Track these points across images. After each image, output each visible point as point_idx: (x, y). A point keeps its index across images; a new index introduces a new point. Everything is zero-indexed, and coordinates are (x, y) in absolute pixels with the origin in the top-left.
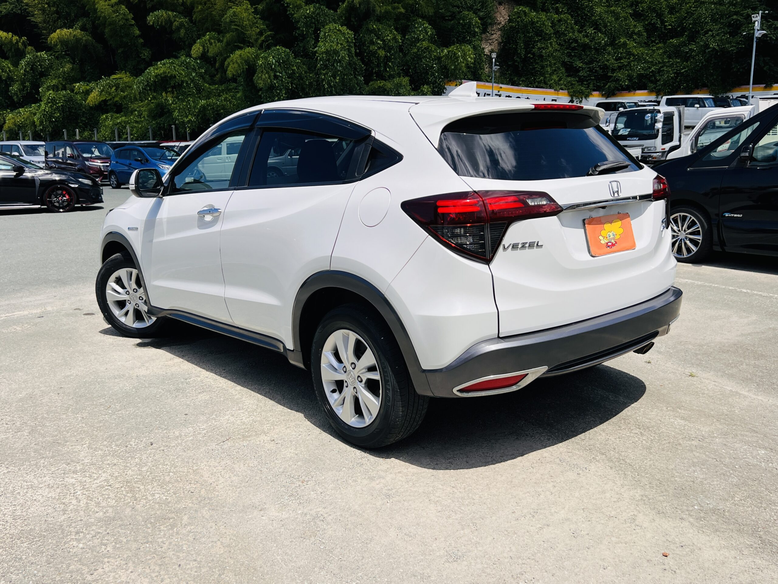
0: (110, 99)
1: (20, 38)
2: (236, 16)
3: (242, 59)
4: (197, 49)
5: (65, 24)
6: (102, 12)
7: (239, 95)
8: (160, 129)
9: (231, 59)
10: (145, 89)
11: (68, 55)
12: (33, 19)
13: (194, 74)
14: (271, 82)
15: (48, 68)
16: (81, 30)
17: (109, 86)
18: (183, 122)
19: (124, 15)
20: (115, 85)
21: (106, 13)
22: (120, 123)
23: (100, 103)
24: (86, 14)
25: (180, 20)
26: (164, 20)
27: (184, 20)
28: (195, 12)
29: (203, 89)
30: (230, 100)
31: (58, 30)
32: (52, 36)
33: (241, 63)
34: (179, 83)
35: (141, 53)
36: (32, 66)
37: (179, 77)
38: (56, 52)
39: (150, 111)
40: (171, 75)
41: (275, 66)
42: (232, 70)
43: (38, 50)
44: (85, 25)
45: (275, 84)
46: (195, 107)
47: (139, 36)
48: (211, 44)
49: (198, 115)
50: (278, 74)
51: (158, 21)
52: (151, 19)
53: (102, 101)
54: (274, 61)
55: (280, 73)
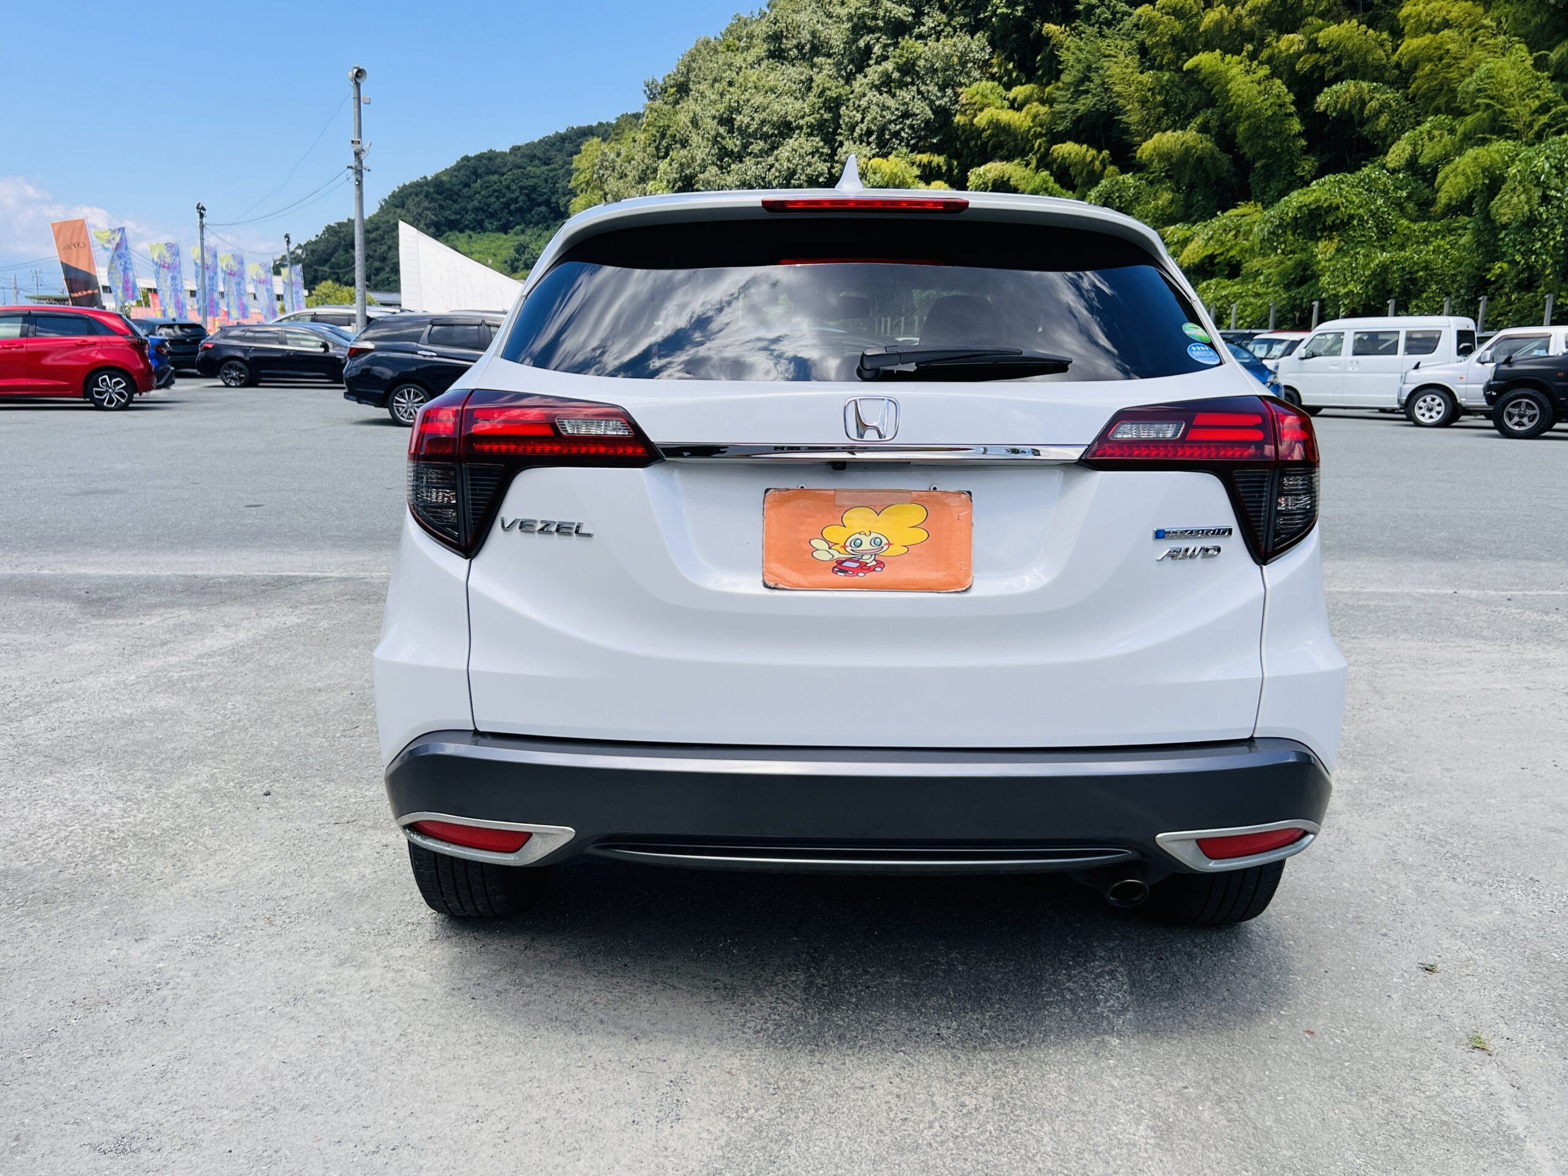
0: (1222, 254)
1: (1100, 152)
2: (1493, 77)
3: (1478, 165)
4: (1398, 153)
5: (1174, 122)
6: (1239, 96)
7: (1463, 240)
8: (1294, 308)
9: (1453, 166)
10: (1274, 233)
11: (1169, 177)
12: (1124, 118)
13: (1380, 202)
14: (1530, 211)
15: (1131, 202)
16: (1199, 132)
17: (1225, 230)
18: (1336, 296)
19: (1278, 96)
20: (1235, 228)
21: (1245, 96)
22: (1226, 296)
23: (1202, 262)
24: (1211, 103)
25: (1383, 97)
26: (1349, 100)
27: (1390, 95)
28: (1415, 79)
29: (1395, 231)
30: (1446, 250)
31: (1156, 135)
32: (1144, 145)
33: (1474, 174)
34: (1342, 221)
35: (1298, 166)
36: (1107, 198)
37: (1346, 207)
38: (1153, 173)
39: (1283, 275)
40: (1330, 205)
41: (1548, 177)
42: (1451, 189)
43: (1124, 171)
44: (1209, 122)
45: (1541, 214)
46: (1365, 266)
47: (1300, 135)
48: (1431, 139)
49: (1370, 282)
50: (1553, 193)
51: (1336, 102)
52: (1323, 100)
53: (1206, 257)
54: (1547, 165)
55: (1558, 191)
